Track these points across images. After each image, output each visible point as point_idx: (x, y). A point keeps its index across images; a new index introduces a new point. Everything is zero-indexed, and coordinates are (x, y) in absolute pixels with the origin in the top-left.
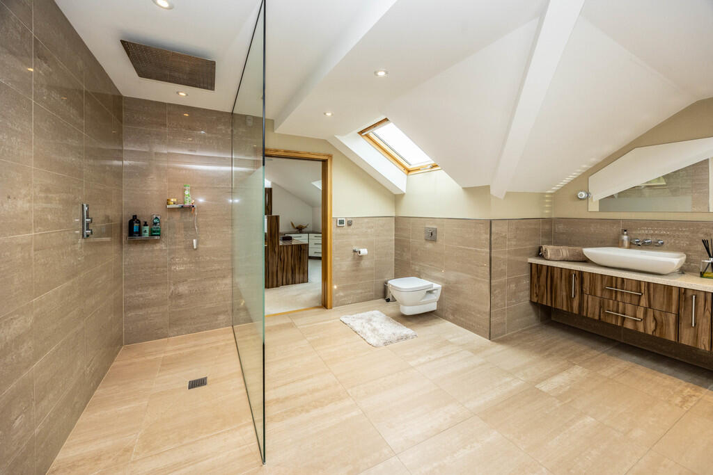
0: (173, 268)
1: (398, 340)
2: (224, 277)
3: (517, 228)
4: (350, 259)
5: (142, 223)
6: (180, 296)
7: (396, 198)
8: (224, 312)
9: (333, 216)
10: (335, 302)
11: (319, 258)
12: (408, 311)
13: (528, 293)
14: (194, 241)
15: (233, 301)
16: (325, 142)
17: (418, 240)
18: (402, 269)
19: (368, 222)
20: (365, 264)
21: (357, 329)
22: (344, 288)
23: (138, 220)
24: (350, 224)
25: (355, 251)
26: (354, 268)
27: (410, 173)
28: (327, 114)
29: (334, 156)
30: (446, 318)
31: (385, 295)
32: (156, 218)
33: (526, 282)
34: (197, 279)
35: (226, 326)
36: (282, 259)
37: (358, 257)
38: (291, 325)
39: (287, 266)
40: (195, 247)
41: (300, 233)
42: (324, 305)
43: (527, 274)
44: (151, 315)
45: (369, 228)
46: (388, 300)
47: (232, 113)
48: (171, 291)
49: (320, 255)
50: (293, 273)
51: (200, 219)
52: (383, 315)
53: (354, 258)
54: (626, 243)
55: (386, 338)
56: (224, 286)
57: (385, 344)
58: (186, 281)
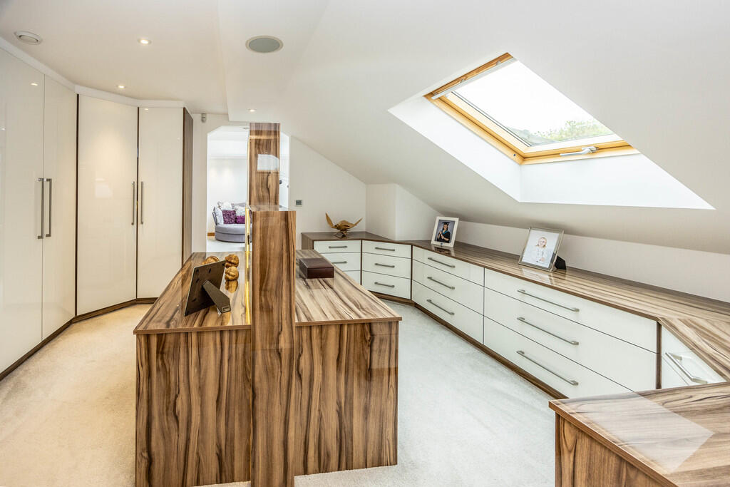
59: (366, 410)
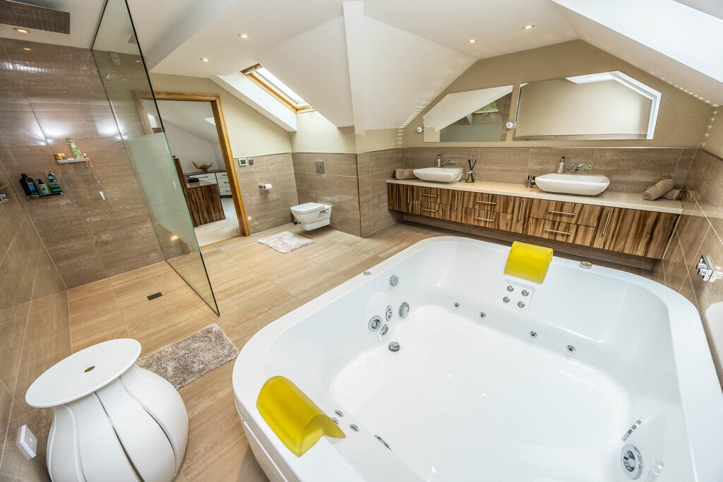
0: (88, 220)
1: (301, 247)
2: (144, 222)
3: (377, 159)
4: (258, 193)
5: (37, 182)
6: (106, 243)
7: (290, 136)
8: (155, 250)
9: (234, 157)
10: (252, 230)
11: (230, 197)
12: (309, 227)
13: (386, 204)
14: (101, 192)
15: (159, 240)
16: (209, 81)
17: (311, 173)
18: (304, 197)
19: (268, 160)
20: (272, 196)
21: (271, 245)
22: (257, 219)
23: (29, 179)
24: (251, 163)
25: (260, 187)
26: (264, 201)
27: (298, 112)
28: (204, 60)
29: (221, 97)
30: (336, 229)
31: (292, 220)
32: (50, 175)
33: (385, 197)
34: (117, 227)
35: (160, 261)
36: (195, 202)
37: (264, 192)
38: (218, 252)
39: (201, 207)
40: (104, 199)
41: (206, 173)
42: (243, 233)
43: (385, 191)
44: (84, 262)
45: (269, 165)
46: (296, 223)
47: (91, 50)
48: (94, 241)
49: (230, 193)
50: (209, 213)
51: (98, 172)
52: (292, 234)
53: (261, 193)
54: (439, 165)
55: (293, 247)
56: (145, 230)
57: (292, 251)
58: (106, 229)
59: (214, 207)
